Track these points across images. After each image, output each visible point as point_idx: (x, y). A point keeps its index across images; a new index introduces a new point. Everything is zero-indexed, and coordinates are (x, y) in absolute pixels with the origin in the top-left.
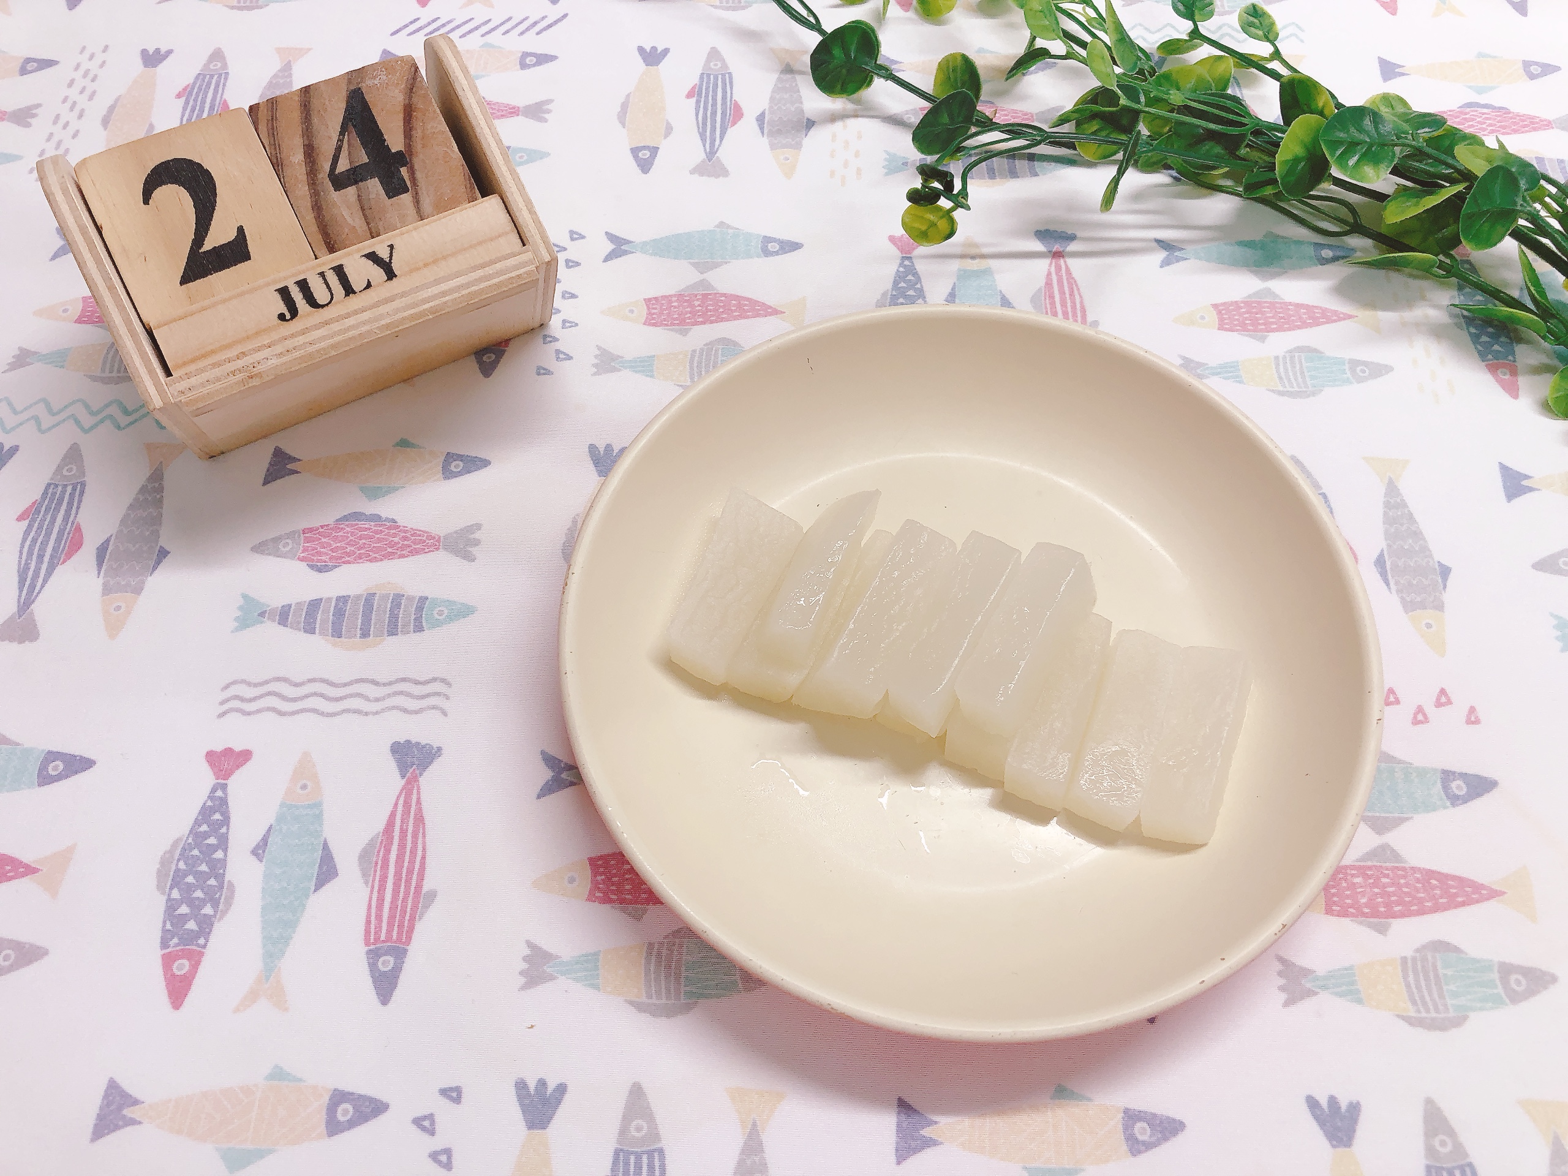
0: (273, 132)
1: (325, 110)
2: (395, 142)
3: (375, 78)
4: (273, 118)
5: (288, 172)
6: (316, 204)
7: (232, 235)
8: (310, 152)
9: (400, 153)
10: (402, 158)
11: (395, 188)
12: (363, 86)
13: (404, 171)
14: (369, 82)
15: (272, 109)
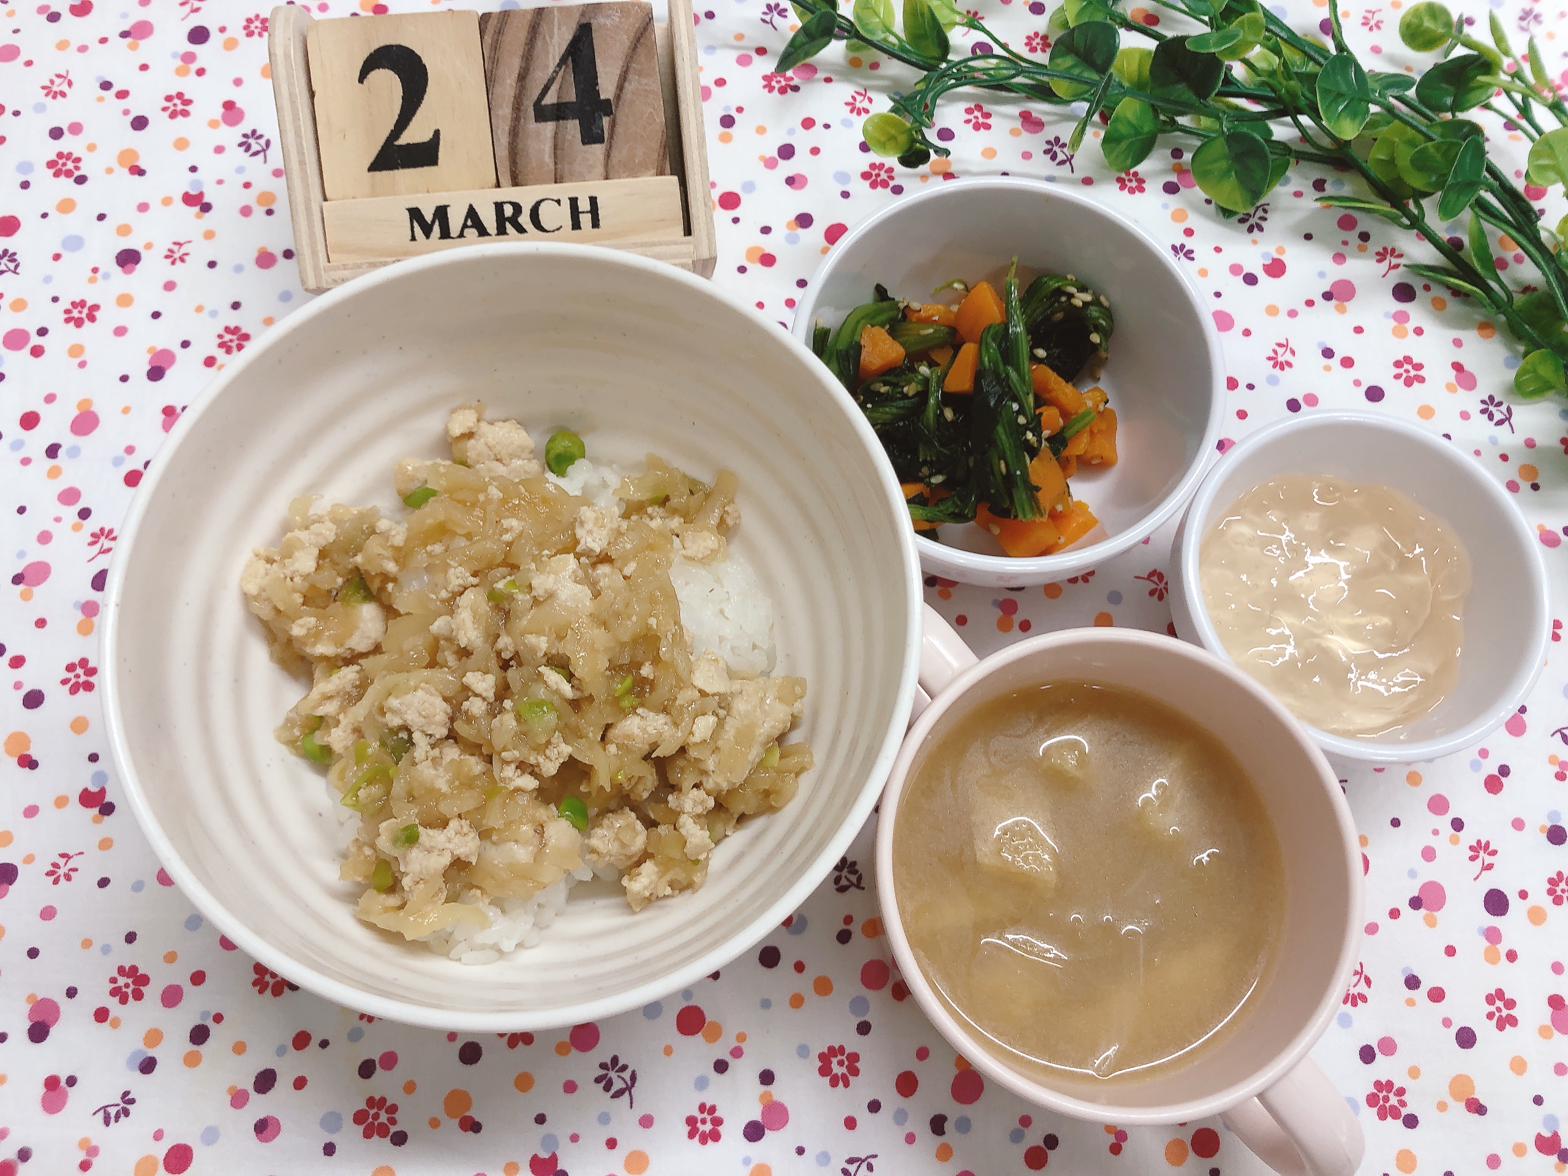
0: (496, 47)
1: (551, 38)
2: (606, 89)
3: (608, 16)
4: (499, 32)
5: (497, 90)
6: (514, 130)
7: (426, 136)
8: (523, 77)
9: (608, 101)
10: (607, 107)
11: (591, 136)
12: (594, 23)
13: (606, 121)
14: (602, 20)
15: (503, 21)
